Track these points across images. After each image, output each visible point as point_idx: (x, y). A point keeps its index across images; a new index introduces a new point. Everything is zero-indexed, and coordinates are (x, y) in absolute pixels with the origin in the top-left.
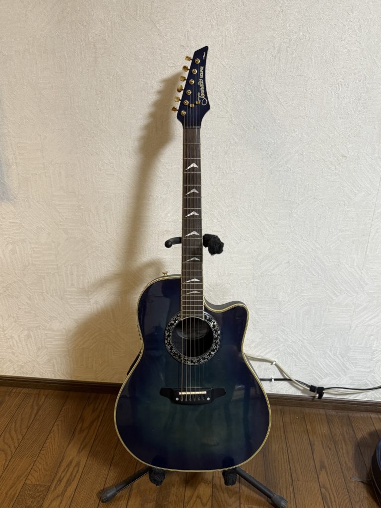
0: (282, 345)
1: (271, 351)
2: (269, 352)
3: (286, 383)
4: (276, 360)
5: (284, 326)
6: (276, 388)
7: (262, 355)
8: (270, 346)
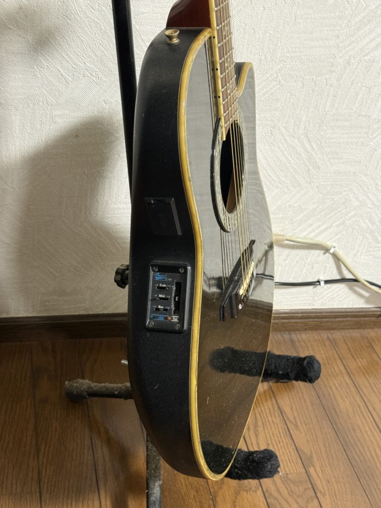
0: (353, 213)
1: (330, 227)
2: (326, 229)
3: (342, 287)
4: (334, 245)
5: (366, 175)
6: (322, 298)
7: (312, 236)
8: (330, 218)
